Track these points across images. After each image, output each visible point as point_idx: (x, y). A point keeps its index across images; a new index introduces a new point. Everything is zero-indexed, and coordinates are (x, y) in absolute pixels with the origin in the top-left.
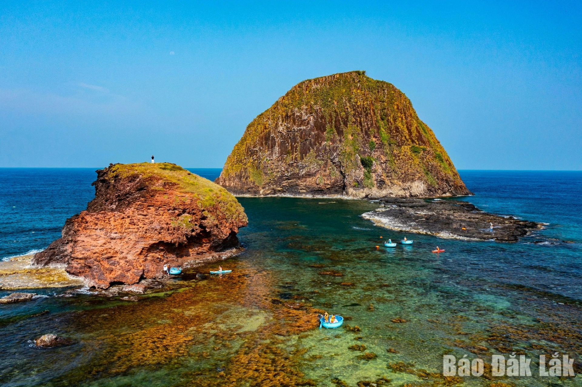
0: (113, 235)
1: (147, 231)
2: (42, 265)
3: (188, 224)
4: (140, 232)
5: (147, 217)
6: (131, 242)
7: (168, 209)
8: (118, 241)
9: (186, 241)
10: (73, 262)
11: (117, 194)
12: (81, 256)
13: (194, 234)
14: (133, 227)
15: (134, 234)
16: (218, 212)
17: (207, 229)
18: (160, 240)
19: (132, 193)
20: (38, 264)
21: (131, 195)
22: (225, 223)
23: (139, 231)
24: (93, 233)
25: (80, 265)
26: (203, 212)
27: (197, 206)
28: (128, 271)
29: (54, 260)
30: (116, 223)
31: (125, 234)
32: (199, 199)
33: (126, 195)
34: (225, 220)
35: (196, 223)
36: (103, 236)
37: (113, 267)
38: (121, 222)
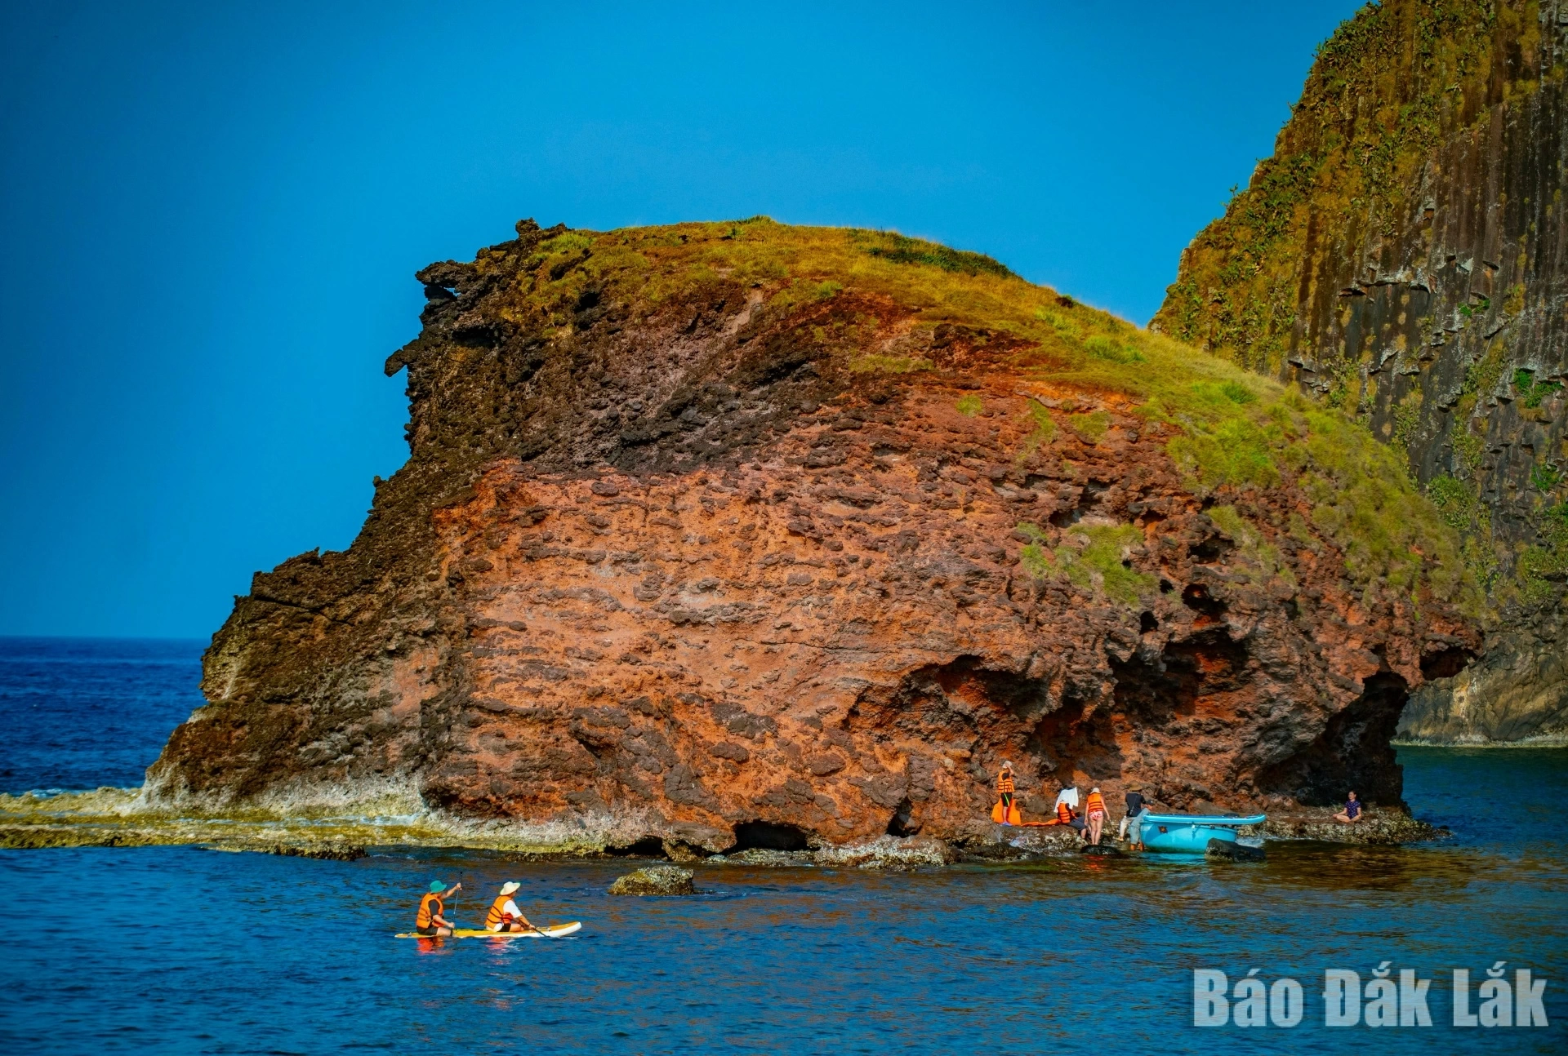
0: (692, 602)
1: (892, 588)
2: (225, 798)
3: (1119, 575)
4: (853, 585)
5: (874, 510)
6: (794, 649)
7: (999, 473)
8: (720, 642)
9: (1107, 678)
10: (473, 742)
11: (602, 415)
12: (526, 703)
13: (1153, 642)
14: (812, 554)
15: (814, 599)
16: (1297, 531)
17: (1233, 621)
18: (962, 650)
19: (721, 397)
20: (194, 791)
21: (711, 408)
22: (1341, 607)
23: (847, 580)
24: (574, 585)
25: (516, 754)
26: (1212, 512)
27: (1169, 469)
28: (827, 774)
29: (300, 768)
30: (715, 526)
31: (760, 598)
32: (1177, 429)
33: (676, 412)
34: (1341, 586)
35: (1164, 573)
36: (629, 603)
37: (747, 744)
38: (746, 522)
